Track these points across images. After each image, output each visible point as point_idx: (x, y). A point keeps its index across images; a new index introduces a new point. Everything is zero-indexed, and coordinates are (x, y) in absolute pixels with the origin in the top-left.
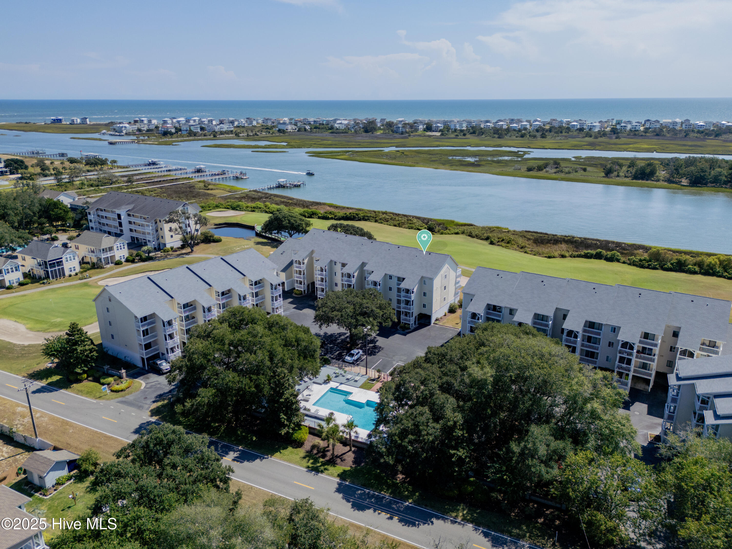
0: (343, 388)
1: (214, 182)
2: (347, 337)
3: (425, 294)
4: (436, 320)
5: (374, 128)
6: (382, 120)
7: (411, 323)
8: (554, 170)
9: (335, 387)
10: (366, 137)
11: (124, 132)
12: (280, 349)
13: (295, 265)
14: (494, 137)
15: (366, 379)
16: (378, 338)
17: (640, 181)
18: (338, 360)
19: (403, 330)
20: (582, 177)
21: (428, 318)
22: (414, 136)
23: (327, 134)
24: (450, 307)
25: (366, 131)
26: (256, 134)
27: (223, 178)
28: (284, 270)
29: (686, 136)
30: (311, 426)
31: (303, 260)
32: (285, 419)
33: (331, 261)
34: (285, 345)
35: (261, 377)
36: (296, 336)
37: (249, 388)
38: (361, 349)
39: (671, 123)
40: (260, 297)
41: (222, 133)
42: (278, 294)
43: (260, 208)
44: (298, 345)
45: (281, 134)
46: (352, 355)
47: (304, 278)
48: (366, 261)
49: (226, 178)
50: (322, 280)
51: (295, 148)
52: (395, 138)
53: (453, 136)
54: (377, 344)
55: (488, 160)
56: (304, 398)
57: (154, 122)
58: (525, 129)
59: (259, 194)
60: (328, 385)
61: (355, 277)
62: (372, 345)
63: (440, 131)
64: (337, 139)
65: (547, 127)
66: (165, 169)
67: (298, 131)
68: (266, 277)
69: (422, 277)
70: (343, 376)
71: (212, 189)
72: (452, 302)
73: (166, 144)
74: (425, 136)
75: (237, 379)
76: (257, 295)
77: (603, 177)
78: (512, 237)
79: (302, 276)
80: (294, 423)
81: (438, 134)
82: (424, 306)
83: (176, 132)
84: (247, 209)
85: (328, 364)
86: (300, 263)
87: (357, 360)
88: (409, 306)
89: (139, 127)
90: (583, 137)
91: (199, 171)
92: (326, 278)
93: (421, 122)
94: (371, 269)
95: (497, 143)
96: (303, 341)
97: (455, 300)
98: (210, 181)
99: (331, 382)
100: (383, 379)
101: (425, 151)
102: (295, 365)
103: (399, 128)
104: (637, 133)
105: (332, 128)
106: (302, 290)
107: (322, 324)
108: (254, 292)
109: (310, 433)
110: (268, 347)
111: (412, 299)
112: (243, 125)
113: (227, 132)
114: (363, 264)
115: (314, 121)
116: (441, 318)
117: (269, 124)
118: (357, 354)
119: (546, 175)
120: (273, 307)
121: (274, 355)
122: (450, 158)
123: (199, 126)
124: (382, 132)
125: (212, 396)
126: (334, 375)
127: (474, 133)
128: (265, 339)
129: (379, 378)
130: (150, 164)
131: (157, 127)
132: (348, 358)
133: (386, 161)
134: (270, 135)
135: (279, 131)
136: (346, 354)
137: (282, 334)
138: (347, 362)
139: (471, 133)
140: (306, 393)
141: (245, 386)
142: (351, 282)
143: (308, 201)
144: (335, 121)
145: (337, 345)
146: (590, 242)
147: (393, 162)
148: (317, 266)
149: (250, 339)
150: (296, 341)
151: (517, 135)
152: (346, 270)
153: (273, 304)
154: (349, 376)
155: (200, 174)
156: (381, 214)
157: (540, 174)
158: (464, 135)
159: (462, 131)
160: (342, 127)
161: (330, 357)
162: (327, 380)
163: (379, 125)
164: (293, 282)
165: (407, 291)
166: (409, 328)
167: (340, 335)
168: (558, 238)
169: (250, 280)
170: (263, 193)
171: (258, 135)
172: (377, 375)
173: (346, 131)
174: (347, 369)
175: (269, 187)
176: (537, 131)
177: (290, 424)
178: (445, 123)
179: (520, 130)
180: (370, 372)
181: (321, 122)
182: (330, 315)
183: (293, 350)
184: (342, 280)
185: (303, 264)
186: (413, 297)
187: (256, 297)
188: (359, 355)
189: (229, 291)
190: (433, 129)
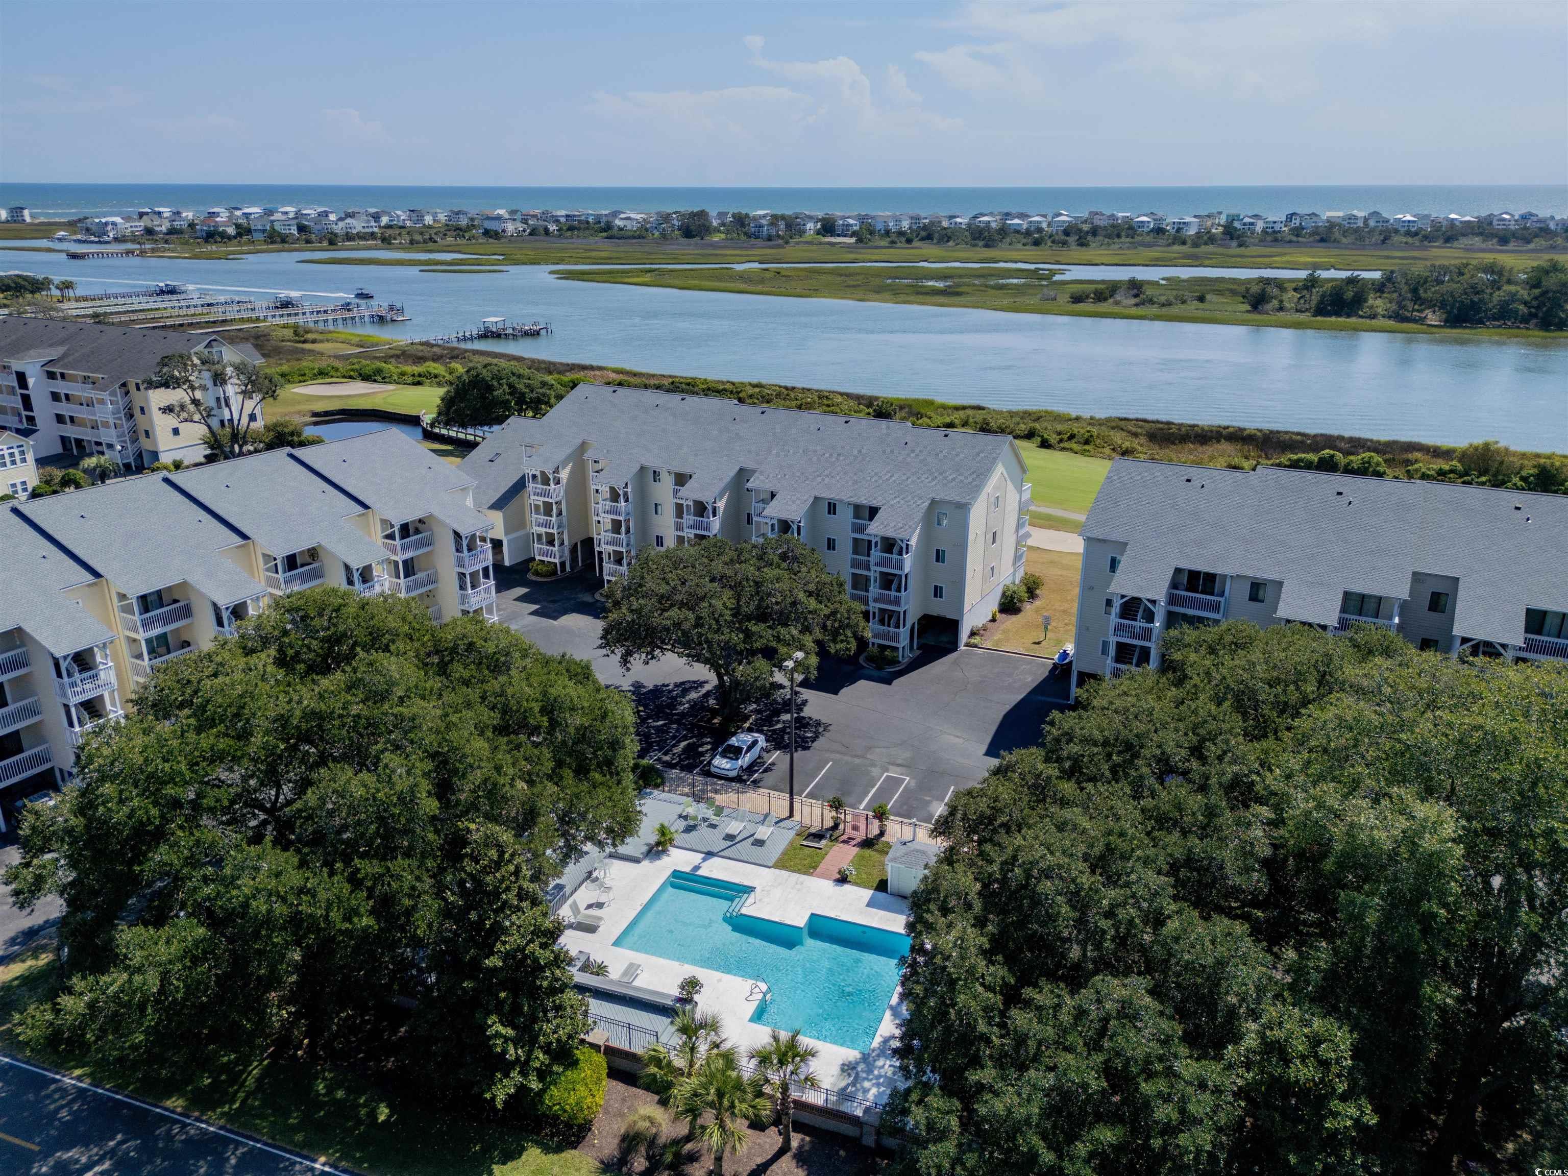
0: (716, 869)
1: (321, 326)
2: (708, 694)
3: (939, 556)
4: (973, 634)
5: (704, 225)
6: (721, 215)
7: (900, 645)
8: (1134, 301)
9: (687, 869)
10: (689, 245)
11: (111, 235)
12: (480, 745)
13: (531, 486)
14: (975, 245)
15: (792, 834)
16: (806, 694)
17: (1333, 319)
18: (689, 769)
19: (879, 668)
20: (1200, 314)
21: (953, 626)
22: (798, 243)
23: (597, 241)
24: (1004, 594)
25: (687, 233)
26: (431, 239)
27: (345, 319)
28: (498, 505)
29: (1384, 241)
30: (614, 1043)
31: (557, 470)
32: (506, 1039)
33: (643, 468)
34: (502, 730)
35: (399, 864)
36: (545, 694)
37: (347, 918)
38: (760, 731)
39: (1344, 219)
40: (420, 576)
41: (349, 237)
42: (479, 567)
43: (436, 376)
44: (554, 724)
45: (491, 240)
46: (736, 752)
47: (560, 526)
48: (749, 465)
49: (353, 318)
50: (616, 526)
51: (524, 264)
52: (753, 247)
53: (884, 243)
54: (807, 712)
55: (974, 285)
56: (579, 918)
57: (188, 215)
58: (1040, 230)
59: (435, 349)
60: (665, 860)
61: (720, 512)
62: (786, 717)
63: (854, 234)
64: (622, 249)
65: (1086, 227)
66: (200, 302)
67: (530, 234)
68: (437, 512)
69: (933, 502)
70: (713, 826)
71: (314, 341)
72: (1008, 582)
73: (209, 257)
74: (821, 243)
75: (295, 878)
76: (409, 568)
77: (1248, 311)
78: (1095, 431)
79: (554, 519)
80: (547, 1049)
81: (853, 240)
82: (938, 592)
83: (239, 235)
84: (401, 380)
85: (657, 786)
86: (546, 481)
87: (750, 769)
88: (893, 593)
89: (149, 224)
90: (1169, 245)
91: (286, 304)
92: (627, 521)
93: (810, 218)
94: (770, 486)
95: (985, 256)
96: (573, 709)
97: (1014, 574)
98: (311, 325)
99: (673, 851)
100: (850, 832)
101: (828, 269)
102: (544, 804)
103: (762, 226)
104: (1279, 235)
105: (608, 227)
106: (557, 561)
107: (629, 653)
108: (399, 558)
109: (615, 1073)
110: (430, 740)
111: (907, 569)
112: (401, 224)
113: (361, 236)
114: (743, 475)
115: (567, 216)
116: (985, 629)
117: (464, 222)
118: (750, 748)
119: (1116, 309)
120: (466, 607)
121: (456, 771)
122: (889, 281)
123: (295, 222)
124: (723, 236)
125: (181, 959)
126: (682, 824)
127: (929, 237)
128: (417, 706)
129: (835, 827)
130: (162, 292)
131: (192, 225)
132: (721, 763)
133: (742, 286)
134: (465, 242)
135: (487, 233)
136: (714, 749)
137: (487, 687)
138: (720, 778)
139: (922, 239)
140: (585, 895)
141: (328, 908)
142: (707, 529)
143: (561, 364)
144: (615, 214)
145: (678, 722)
146: (1287, 437)
147: (759, 288)
148: (599, 485)
149: (355, 709)
150: (543, 711)
151: (1025, 241)
152: (691, 493)
153: (464, 599)
154: (734, 827)
155: (285, 311)
156: (748, 387)
157: (1103, 307)
158: (909, 241)
159: (901, 233)
160: (631, 226)
161: (659, 760)
162: (658, 844)
163: (715, 223)
164: (527, 540)
165: (889, 545)
166: (894, 662)
167: (686, 687)
168: (1203, 429)
169: (384, 522)
170: (444, 348)
171: (435, 242)
172: (829, 816)
173: (641, 234)
174: (721, 799)
175: (461, 334)
176: (1066, 233)
177: (529, 1054)
178: (862, 219)
179: (1028, 233)
180: (807, 810)
181: (583, 218)
182: (657, 620)
183: (536, 745)
184: (679, 527)
185: (558, 482)
186: (908, 562)
187: (407, 576)
188: (756, 751)
189: (313, 554)
190: (839, 230)
